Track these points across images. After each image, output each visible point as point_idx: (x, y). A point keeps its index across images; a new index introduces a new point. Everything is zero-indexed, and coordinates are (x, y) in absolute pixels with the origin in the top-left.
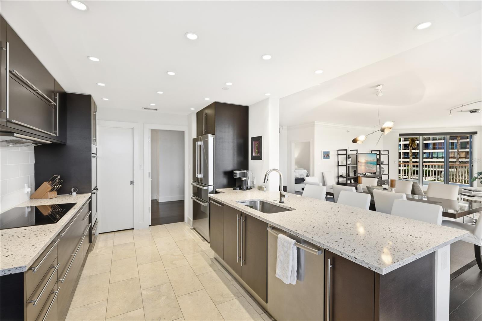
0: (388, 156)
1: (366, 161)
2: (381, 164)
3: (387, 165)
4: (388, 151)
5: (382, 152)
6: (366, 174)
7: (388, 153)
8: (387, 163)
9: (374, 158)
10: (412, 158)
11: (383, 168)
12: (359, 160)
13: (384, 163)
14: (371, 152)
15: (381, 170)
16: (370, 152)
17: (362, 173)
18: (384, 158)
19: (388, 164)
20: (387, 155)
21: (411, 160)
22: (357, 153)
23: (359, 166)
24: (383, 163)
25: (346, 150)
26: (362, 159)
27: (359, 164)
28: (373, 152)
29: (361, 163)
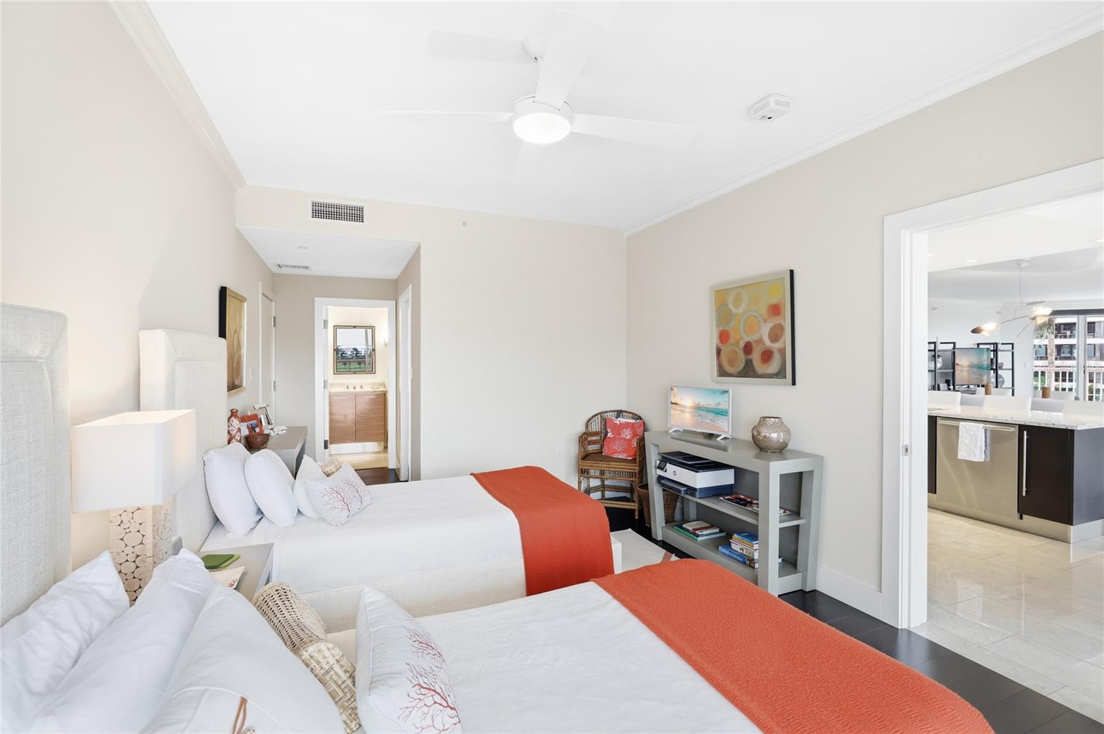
0: (1013, 353)
1: (970, 363)
2: (1000, 368)
3: (1011, 371)
4: (1012, 344)
5: (1000, 347)
6: (969, 387)
7: (1013, 349)
8: (1011, 368)
9: (985, 359)
10: (1054, 358)
11: (1001, 377)
12: (957, 361)
13: (1004, 368)
14: (978, 346)
15: (1000, 380)
16: (976, 347)
17: (962, 385)
18: (1004, 358)
19: (1013, 369)
20: (1011, 353)
21: (1053, 363)
22: (954, 348)
23: (957, 373)
24: (1002, 366)
25: (935, 343)
26: (962, 361)
27: (957, 368)
28: (981, 346)
29: (963, 366)
